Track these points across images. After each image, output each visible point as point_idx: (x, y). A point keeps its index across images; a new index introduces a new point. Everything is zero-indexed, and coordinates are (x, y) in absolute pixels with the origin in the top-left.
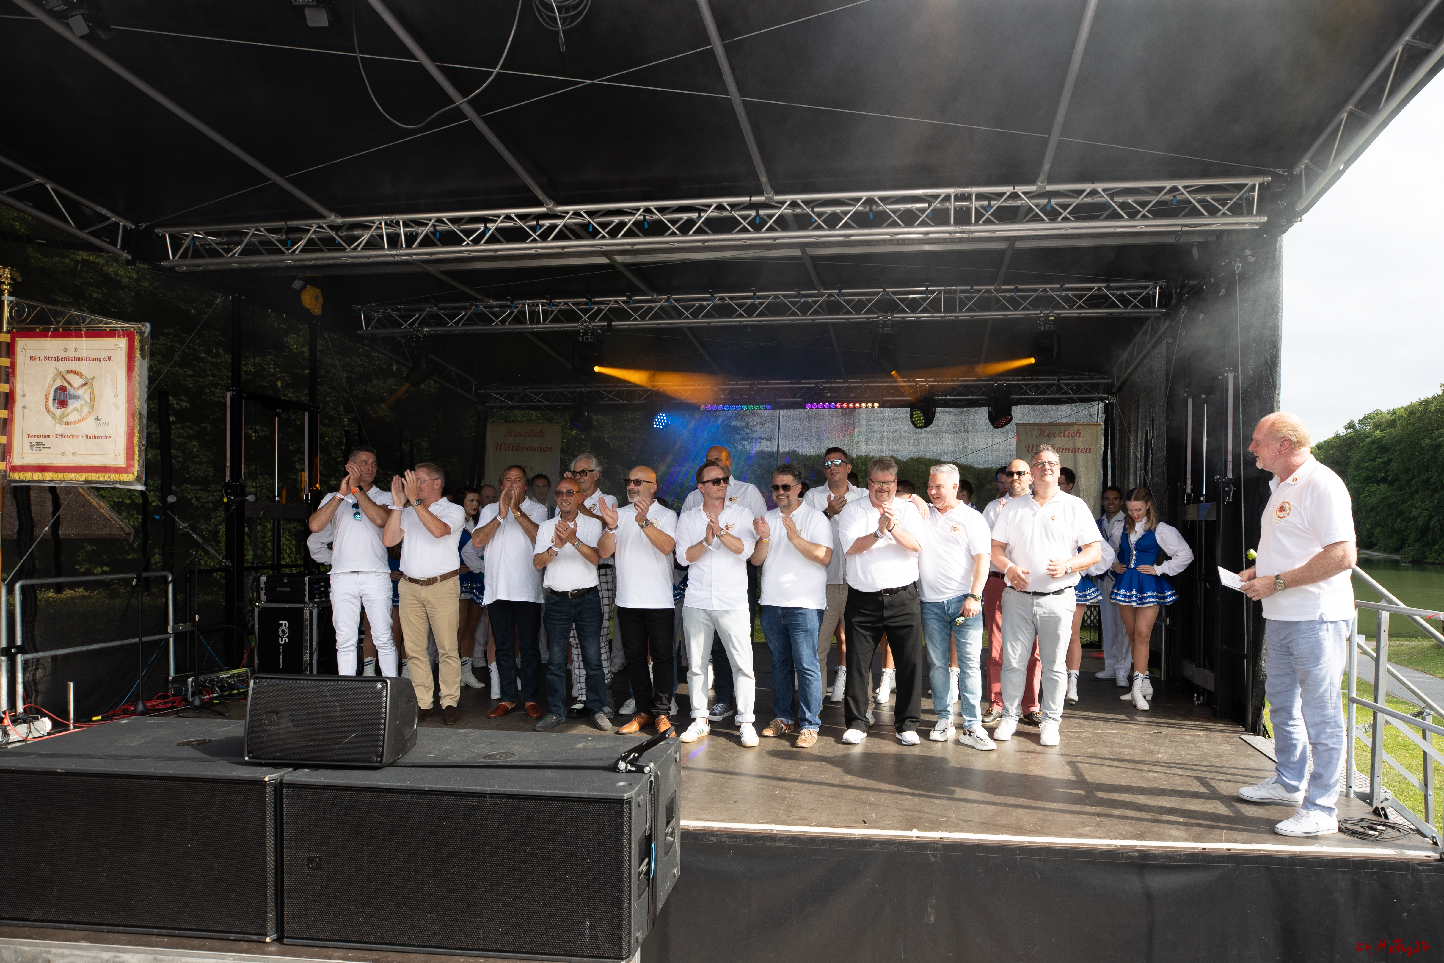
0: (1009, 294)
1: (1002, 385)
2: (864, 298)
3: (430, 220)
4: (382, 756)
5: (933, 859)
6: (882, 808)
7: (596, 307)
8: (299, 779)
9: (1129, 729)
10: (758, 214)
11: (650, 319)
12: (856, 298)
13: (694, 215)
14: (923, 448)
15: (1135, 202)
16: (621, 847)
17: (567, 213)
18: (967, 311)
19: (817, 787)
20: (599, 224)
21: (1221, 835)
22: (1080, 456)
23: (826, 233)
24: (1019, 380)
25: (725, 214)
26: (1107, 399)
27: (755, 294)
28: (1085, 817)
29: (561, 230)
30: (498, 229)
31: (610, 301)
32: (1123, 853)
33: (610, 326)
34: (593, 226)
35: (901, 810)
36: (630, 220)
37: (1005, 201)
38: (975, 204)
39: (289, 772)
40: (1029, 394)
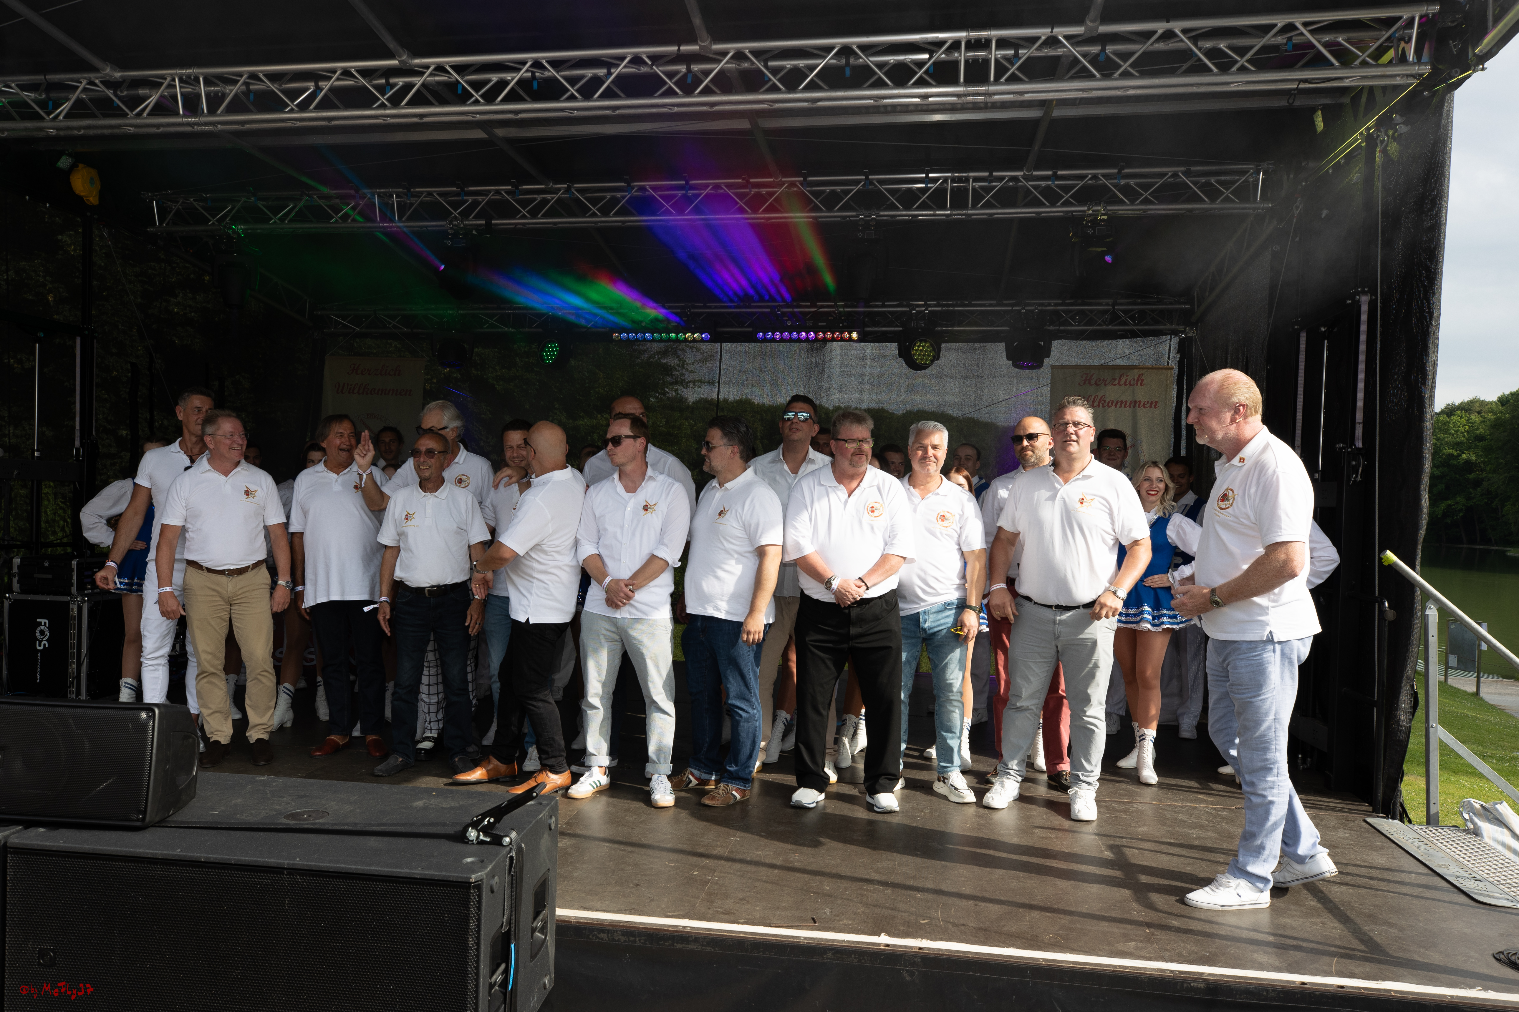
0: (1043, 184)
1: (1032, 311)
2: (838, 189)
3: (241, 76)
4: (144, 813)
5: (908, 978)
6: (839, 902)
7: (470, 199)
8: (29, 842)
9: (1201, 801)
10: (689, 70)
11: (544, 216)
12: (828, 189)
13: (601, 72)
14: (918, 398)
15: (1230, 47)
16: (465, 948)
17: (428, 67)
18: (983, 207)
19: (750, 868)
20: (470, 83)
21: (1330, 965)
22: (1141, 412)
23: (785, 98)
24: (1056, 305)
25: (644, 69)
26: (1183, 332)
27: (687, 183)
28: (1129, 927)
29: (418, 90)
30: (332, 89)
31: (490, 191)
32: (1182, 983)
33: (488, 224)
34: (463, 86)
35: (867, 905)
36: (513, 78)
37: (1039, 49)
38: (995, 54)
39: (17, 832)
40: (1071, 325)
